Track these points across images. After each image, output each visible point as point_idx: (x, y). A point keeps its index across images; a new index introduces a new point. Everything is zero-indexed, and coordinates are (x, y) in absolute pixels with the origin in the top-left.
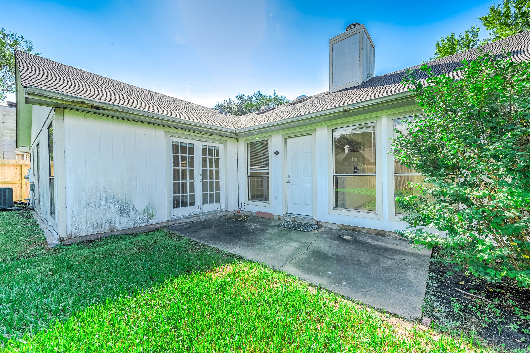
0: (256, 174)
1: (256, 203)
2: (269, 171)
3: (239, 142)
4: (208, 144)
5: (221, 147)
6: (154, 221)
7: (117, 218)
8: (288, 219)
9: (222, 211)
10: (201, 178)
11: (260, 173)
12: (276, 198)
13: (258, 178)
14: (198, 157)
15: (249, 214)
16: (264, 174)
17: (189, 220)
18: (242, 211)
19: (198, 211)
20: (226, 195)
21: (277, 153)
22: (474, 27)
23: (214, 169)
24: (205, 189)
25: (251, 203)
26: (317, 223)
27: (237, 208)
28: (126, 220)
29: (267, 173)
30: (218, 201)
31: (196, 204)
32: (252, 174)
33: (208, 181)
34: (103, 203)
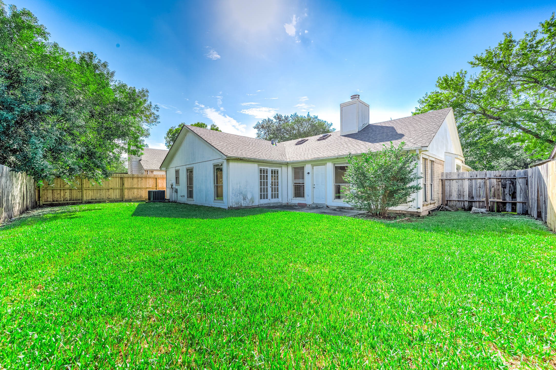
0: (297, 183)
1: (298, 198)
2: (305, 182)
3: (288, 167)
4: (274, 168)
5: (279, 169)
6: (254, 205)
7: (243, 202)
8: (314, 206)
9: (280, 203)
10: (271, 185)
11: (299, 183)
12: (308, 196)
13: (297, 185)
14: (269, 174)
15: (294, 204)
16: (301, 183)
17: (266, 205)
18: (290, 203)
19: (269, 202)
20: (282, 194)
21: (309, 173)
22: (462, 70)
23: (276, 181)
24: (272, 191)
25: (295, 198)
26: (327, 207)
27: (287, 202)
28: (245, 203)
29: (303, 183)
30: (278, 197)
31: (269, 198)
32: (295, 183)
33: (274, 187)
34: (239, 195)
